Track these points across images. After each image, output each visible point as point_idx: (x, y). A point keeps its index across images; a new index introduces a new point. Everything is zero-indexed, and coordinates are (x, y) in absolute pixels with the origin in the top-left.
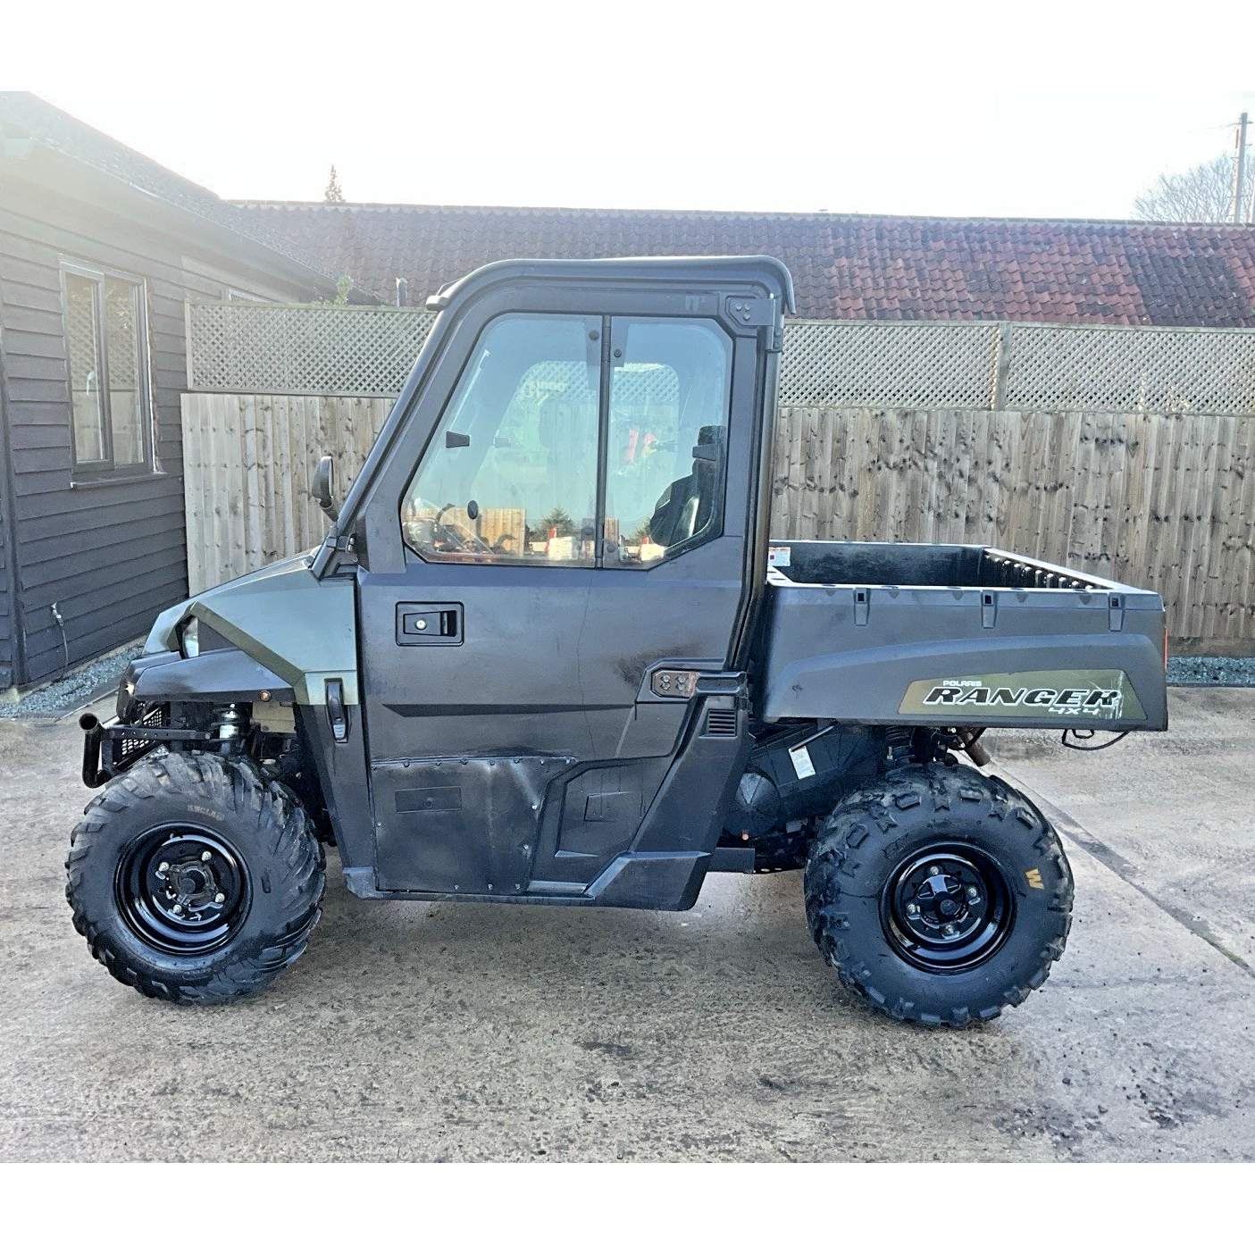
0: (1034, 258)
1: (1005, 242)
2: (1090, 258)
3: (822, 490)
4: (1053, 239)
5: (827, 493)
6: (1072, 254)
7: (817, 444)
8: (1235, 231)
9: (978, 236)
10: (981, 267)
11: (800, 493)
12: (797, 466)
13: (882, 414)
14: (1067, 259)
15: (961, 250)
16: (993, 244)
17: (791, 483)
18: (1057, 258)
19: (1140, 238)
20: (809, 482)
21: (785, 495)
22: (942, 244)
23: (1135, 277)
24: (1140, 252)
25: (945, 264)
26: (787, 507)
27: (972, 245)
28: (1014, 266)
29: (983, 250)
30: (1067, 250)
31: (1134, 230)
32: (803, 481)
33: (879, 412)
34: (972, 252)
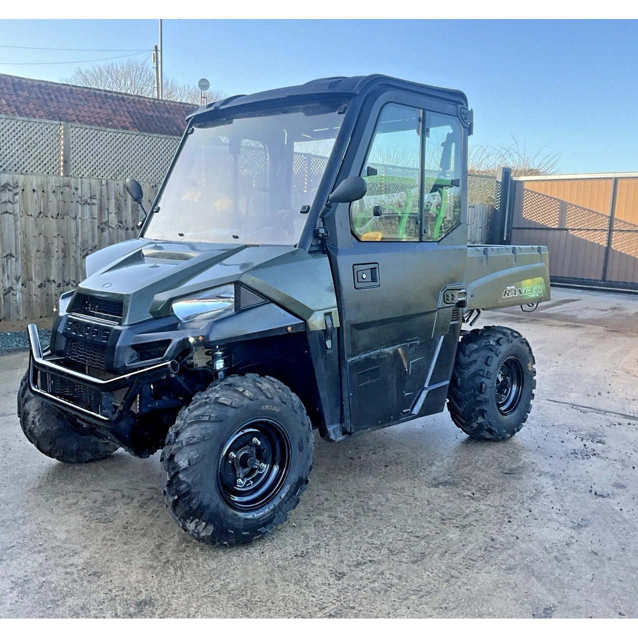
0: (80, 108)
1: (62, 96)
2: (110, 111)
3: (127, 229)
4: (88, 98)
5: (130, 231)
6: (101, 108)
7: (123, 201)
8: (175, 105)
9: (46, 92)
10: (53, 110)
11: (116, 231)
12: (113, 215)
13: (156, 186)
14: (98, 110)
15: (39, 98)
16: (56, 97)
17: (110, 225)
18: (93, 109)
19: (132, 104)
20: (120, 224)
21: (107, 232)
22: (26, 93)
23: (135, 123)
24: (134, 111)
25: (32, 106)
26: (108, 239)
27: (44, 96)
28: (71, 111)
29: (51, 100)
30: (97, 106)
31: (128, 98)
32: (116, 223)
33: (154, 185)
34: (45, 100)
